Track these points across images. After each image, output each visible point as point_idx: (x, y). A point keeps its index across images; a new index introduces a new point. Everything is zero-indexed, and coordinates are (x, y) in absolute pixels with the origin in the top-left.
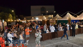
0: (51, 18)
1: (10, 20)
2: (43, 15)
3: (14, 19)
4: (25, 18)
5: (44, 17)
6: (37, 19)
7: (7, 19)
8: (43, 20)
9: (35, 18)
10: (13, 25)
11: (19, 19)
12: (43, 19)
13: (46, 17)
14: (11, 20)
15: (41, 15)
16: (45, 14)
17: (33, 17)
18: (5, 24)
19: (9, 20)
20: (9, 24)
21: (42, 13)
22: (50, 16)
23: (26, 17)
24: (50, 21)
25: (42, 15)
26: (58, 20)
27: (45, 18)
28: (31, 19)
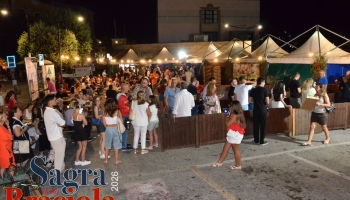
0: (242, 54)
1: (67, 58)
2: (209, 40)
3: (86, 51)
4: (131, 51)
5: (212, 47)
6: (182, 55)
7: (58, 52)
8: (206, 63)
9: (172, 52)
10: (79, 78)
11: (108, 55)
12: (208, 58)
13: (219, 48)
14: (71, 57)
15: (202, 40)
16: (216, 37)
17: (164, 49)
18: (49, 72)
19: (64, 58)
20: (65, 75)
21: (206, 33)
22: (237, 44)
23: (136, 46)
24: (236, 67)
25: (206, 37)
26: (272, 65)
27: (215, 53)
28: (156, 53)
